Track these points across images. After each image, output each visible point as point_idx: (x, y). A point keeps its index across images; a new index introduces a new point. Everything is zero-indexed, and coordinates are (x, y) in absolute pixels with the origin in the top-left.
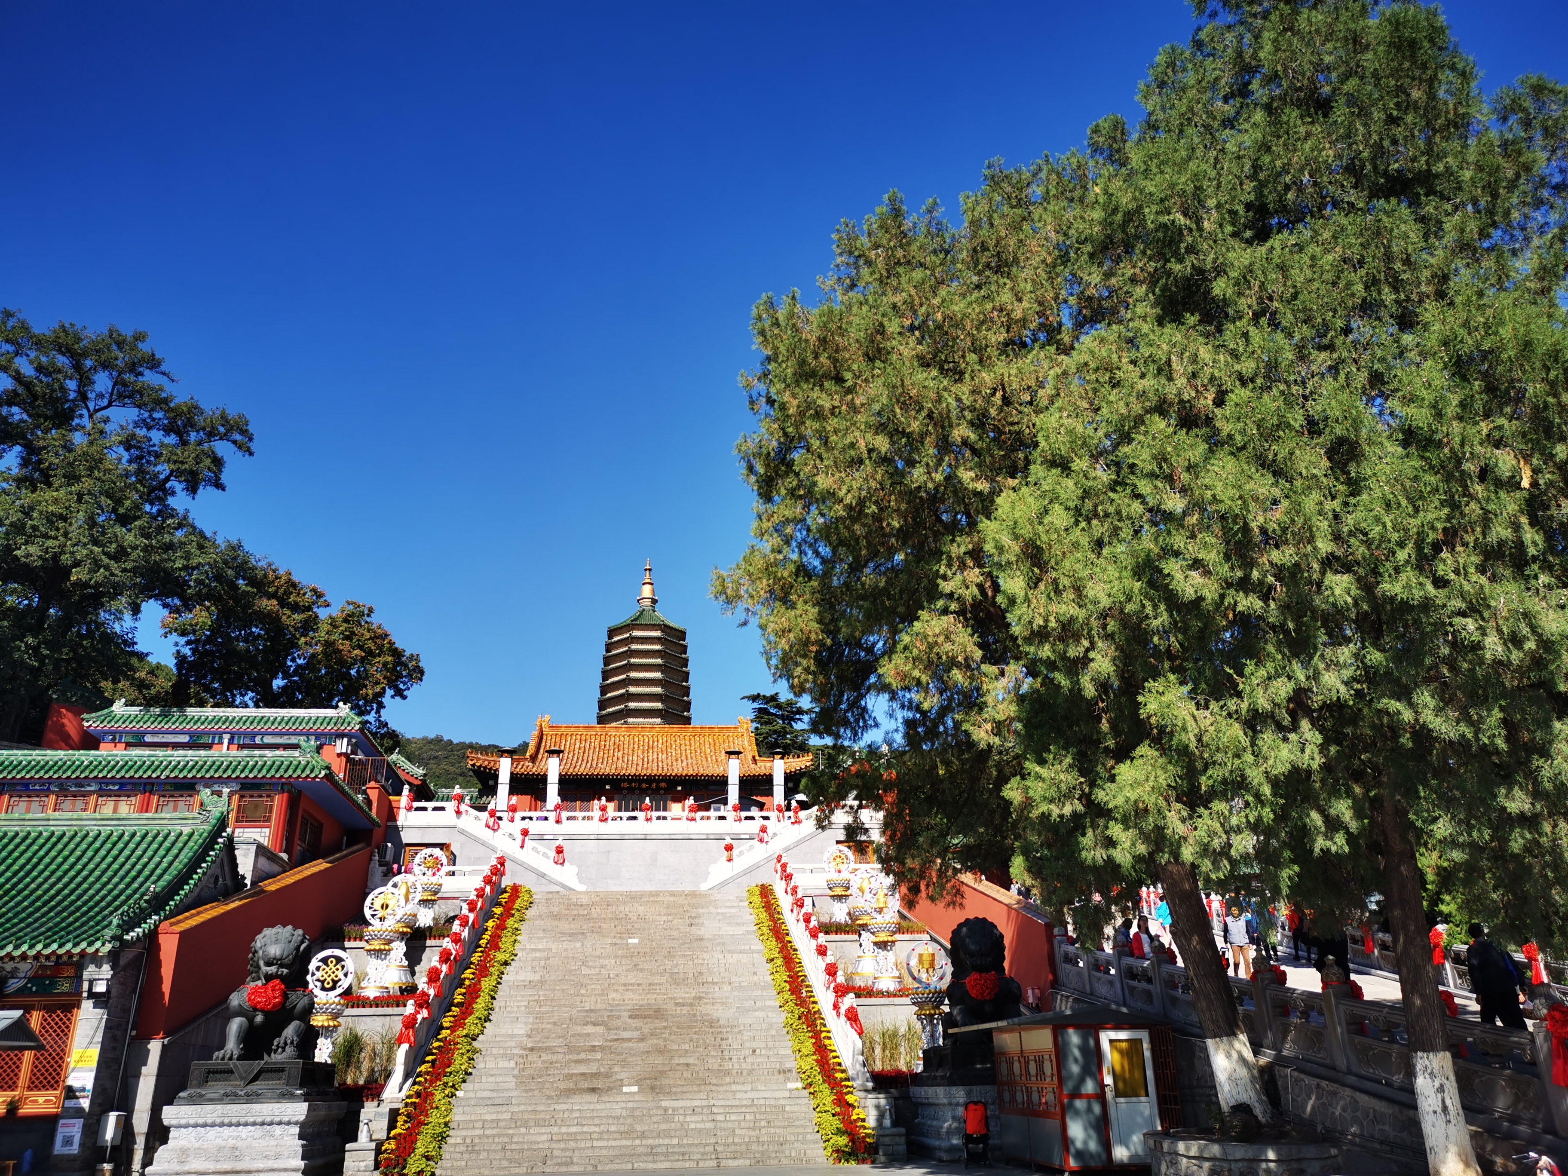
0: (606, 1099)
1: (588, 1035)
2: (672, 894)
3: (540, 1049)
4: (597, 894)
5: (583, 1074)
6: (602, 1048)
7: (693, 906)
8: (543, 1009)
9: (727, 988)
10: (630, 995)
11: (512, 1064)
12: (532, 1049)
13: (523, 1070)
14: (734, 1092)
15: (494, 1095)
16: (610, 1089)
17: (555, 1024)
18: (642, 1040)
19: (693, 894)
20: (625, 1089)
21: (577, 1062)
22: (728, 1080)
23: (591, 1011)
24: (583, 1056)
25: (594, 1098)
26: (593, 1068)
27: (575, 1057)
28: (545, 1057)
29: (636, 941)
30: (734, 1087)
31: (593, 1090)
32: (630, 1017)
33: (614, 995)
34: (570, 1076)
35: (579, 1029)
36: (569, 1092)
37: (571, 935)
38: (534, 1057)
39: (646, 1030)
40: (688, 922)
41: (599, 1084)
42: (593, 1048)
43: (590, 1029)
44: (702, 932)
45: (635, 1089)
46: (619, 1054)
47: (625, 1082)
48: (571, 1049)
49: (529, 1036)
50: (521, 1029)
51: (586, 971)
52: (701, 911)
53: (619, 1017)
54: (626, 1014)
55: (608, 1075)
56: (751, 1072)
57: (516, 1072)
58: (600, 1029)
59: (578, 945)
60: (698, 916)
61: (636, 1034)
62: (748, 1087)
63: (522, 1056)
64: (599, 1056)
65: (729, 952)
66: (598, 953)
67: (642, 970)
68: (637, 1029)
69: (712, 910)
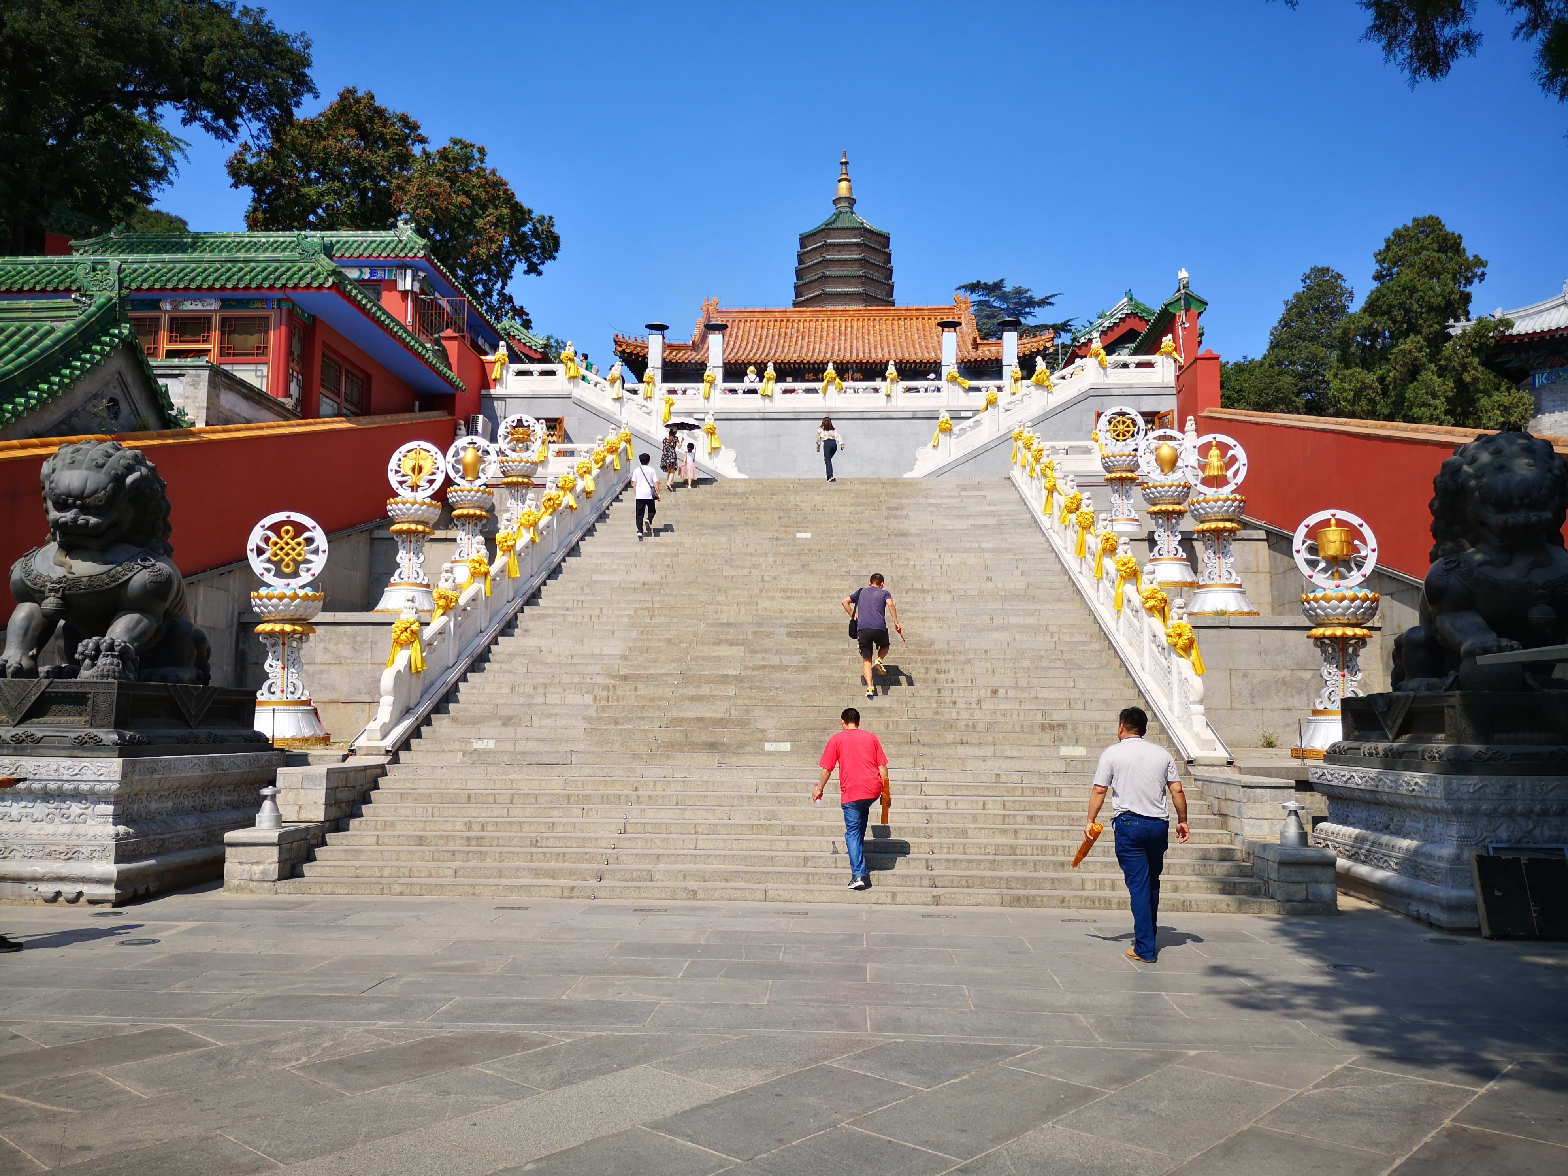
0: (734, 761)
1: (719, 659)
2: (864, 482)
3: (636, 678)
4: (759, 482)
5: (701, 719)
6: (739, 680)
7: (893, 495)
8: (657, 620)
9: (944, 597)
10: (793, 604)
11: (588, 699)
12: (625, 678)
13: (604, 709)
14: (964, 760)
15: (544, 747)
16: (742, 745)
17: (669, 641)
18: (804, 669)
19: (895, 483)
20: (769, 747)
21: (693, 699)
22: (950, 737)
23: (729, 624)
24: (705, 690)
25: (713, 759)
26: (718, 710)
27: (691, 691)
28: (643, 690)
29: (808, 535)
30: (962, 750)
31: (713, 746)
32: (789, 634)
33: (767, 604)
34: (679, 721)
35: (705, 650)
36: (672, 748)
37: (714, 527)
38: (625, 690)
39: (813, 655)
40: (885, 513)
41: (726, 735)
42: (725, 680)
43: (724, 651)
44: (905, 525)
45: (786, 746)
46: (764, 690)
47: (771, 734)
48: (687, 679)
49: (624, 658)
50: (614, 648)
51: (728, 571)
52: (904, 501)
53: (771, 635)
54: (783, 630)
55: (742, 724)
56: (990, 727)
57: (592, 712)
58: (739, 651)
59: (723, 539)
60: (901, 507)
61: (796, 660)
62: (988, 751)
63: (606, 688)
64: (731, 691)
65: (947, 550)
66: (751, 549)
67: (812, 572)
68: (797, 652)
69: (922, 500)
